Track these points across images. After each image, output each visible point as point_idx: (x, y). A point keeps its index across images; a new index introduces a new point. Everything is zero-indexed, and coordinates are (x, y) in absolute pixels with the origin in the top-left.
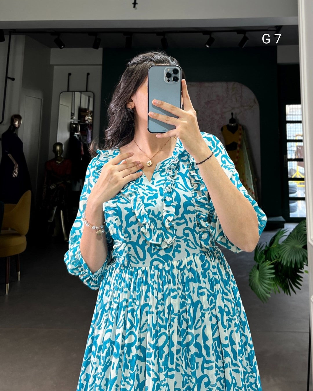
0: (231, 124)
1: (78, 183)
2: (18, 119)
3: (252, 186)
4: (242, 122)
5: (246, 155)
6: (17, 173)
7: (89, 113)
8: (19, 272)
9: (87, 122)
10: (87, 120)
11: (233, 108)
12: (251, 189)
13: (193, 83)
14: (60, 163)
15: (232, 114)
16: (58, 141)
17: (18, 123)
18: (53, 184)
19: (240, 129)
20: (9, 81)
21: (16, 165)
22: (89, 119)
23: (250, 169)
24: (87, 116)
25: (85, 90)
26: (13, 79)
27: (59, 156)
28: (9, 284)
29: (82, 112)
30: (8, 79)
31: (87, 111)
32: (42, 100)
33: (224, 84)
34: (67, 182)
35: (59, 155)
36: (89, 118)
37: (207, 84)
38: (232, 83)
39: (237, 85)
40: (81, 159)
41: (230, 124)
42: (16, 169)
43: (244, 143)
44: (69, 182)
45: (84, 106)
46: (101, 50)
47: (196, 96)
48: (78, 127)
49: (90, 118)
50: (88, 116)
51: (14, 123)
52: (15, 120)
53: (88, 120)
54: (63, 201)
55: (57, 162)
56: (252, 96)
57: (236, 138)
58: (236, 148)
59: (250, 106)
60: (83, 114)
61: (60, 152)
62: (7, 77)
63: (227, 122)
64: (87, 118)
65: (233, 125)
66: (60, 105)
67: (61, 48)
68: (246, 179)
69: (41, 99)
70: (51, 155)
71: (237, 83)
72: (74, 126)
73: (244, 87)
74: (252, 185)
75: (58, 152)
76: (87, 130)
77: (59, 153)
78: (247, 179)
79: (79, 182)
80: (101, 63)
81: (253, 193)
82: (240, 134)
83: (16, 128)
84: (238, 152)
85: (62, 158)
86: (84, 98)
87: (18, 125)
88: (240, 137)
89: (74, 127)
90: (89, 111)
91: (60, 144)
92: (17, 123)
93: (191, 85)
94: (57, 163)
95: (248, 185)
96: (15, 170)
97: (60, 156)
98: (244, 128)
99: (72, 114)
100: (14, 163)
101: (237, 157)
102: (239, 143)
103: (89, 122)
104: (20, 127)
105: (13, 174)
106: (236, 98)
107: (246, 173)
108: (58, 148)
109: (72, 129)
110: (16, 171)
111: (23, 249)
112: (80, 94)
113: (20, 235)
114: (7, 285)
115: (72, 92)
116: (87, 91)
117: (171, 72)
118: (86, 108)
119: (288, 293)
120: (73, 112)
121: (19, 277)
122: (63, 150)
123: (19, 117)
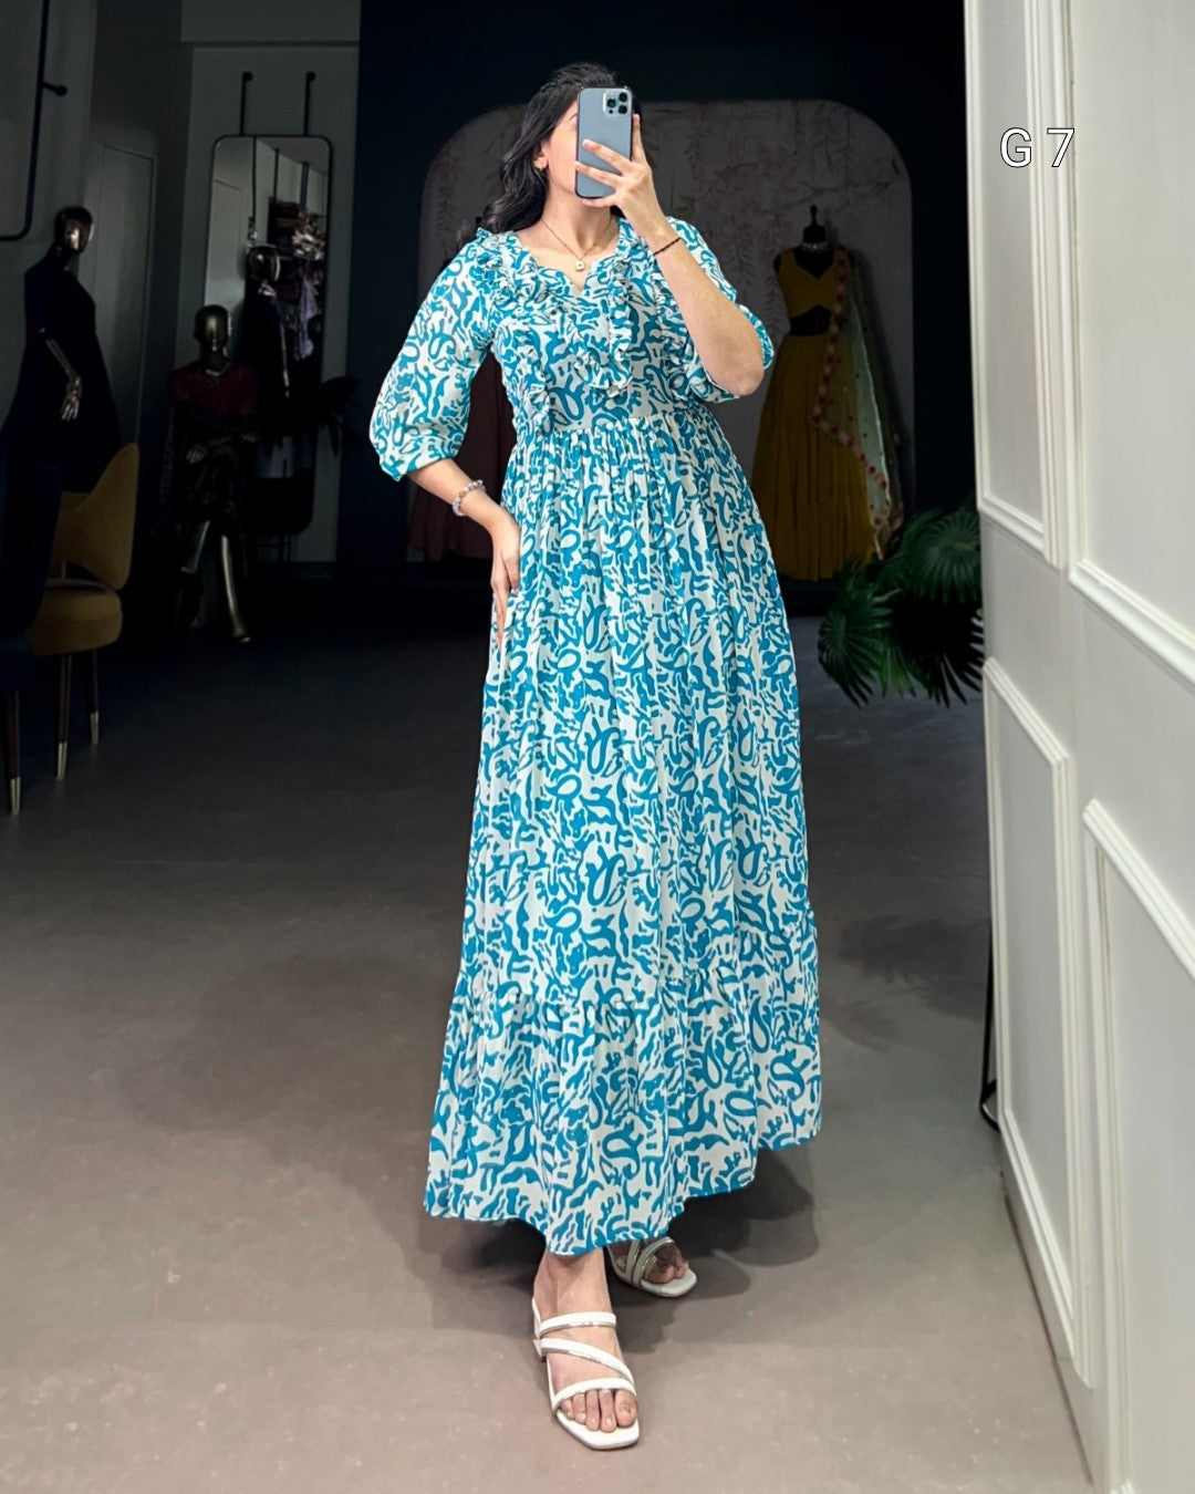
0: (809, 246)
1: (276, 448)
2: (77, 223)
3: (883, 459)
4: (848, 237)
5: (861, 350)
6: (77, 404)
7: (308, 221)
8: (94, 712)
9: (300, 252)
10: (299, 247)
11: (818, 192)
12: (877, 471)
13: (676, 106)
14: (220, 377)
15: (814, 210)
16: (208, 302)
17: (81, 238)
18: (197, 446)
19: (842, 263)
20: (49, 96)
21: (74, 381)
22: (307, 242)
23: (873, 399)
24: (297, 233)
25: (301, 132)
26: (62, 92)
27: (216, 352)
28: (66, 745)
29: (282, 217)
30: (46, 92)
31: (300, 215)
32: (156, 163)
33: (786, 109)
34: (244, 437)
35: (214, 349)
36: (303, 238)
37: (725, 109)
38: (815, 105)
39: (833, 112)
41: (805, 245)
42: (75, 392)
43: (855, 308)
44: (251, 439)
45: (289, 194)
47: (686, 152)
48: (272, 261)
49: (309, 238)
50: (302, 233)
51: (66, 238)
52: (67, 225)
53: (304, 245)
54: (232, 504)
55: (208, 372)
56: (887, 148)
57: (823, 292)
58: (824, 329)
59: (879, 184)
60: (284, 223)
61: (218, 338)
62: (41, 84)
63: (796, 239)
64: (297, 238)
65: (815, 247)
66: (215, 185)
68: (862, 437)
69: (151, 160)
70: (187, 350)
71: (830, 105)
72: (260, 257)
73: (855, 116)
74: (880, 454)
75: (212, 333)
76: (300, 281)
77: (214, 340)
78: (865, 435)
79: (281, 445)
80: (355, 36)
81: (884, 484)
82: (842, 279)
83: (74, 252)
84: (834, 339)
85: (225, 359)
86: (290, 169)
87: (80, 244)
88: (841, 289)
89: (259, 261)
90: (306, 215)
91: (218, 311)
92: (75, 237)
93: (668, 111)
94: (210, 377)
95: (867, 456)
96: (68, 398)
97: (220, 351)
98: (853, 258)
99: (252, 223)
100: (67, 371)
101: (830, 360)
102: (837, 309)
103: (306, 253)
105: (63, 412)
106: (829, 157)
107: (862, 414)
108: (212, 323)
109: (254, 271)
110: (74, 399)
111: (112, 633)
112: (273, 154)
113: (100, 591)
114: (61, 746)
115: (255, 137)
116: (306, 134)
117: (617, 97)
118: (295, 204)
119: (941, 698)
120: (251, 215)
121: (95, 731)
122: (230, 333)
123: (82, 217)
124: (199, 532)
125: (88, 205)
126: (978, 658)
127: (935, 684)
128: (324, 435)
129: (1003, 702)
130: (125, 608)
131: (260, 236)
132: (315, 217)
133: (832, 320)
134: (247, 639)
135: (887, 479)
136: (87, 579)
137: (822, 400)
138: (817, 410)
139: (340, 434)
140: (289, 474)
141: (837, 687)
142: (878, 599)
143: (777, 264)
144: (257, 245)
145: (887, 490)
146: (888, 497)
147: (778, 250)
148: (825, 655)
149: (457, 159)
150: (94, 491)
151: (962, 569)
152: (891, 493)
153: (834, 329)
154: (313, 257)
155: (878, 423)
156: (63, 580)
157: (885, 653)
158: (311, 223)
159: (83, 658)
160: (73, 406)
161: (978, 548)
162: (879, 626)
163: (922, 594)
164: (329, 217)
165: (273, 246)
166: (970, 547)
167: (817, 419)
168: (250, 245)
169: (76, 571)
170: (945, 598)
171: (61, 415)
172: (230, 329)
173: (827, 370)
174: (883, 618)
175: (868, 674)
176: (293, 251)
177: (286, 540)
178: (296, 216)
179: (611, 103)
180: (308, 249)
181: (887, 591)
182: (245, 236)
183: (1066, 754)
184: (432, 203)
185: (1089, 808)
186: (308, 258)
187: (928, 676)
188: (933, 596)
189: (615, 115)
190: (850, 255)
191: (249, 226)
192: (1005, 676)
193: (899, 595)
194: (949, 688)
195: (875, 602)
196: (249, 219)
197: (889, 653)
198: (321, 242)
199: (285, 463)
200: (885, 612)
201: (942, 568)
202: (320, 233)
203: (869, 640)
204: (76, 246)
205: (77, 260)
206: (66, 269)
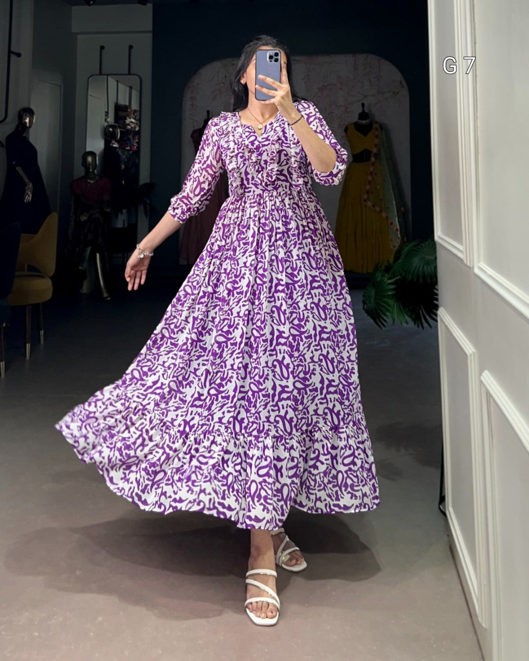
0: (361, 122)
1: (120, 214)
2: (28, 115)
3: (397, 218)
4: (379, 117)
5: (386, 169)
6: (31, 195)
7: (132, 113)
8: (41, 330)
9: (129, 127)
10: (129, 125)
11: (366, 96)
12: (394, 224)
13: (298, 58)
14: (94, 183)
15: (363, 105)
16: (88, 149)
17: (30, 121)
18: (84, 214)
19: (377, 129)
20: (13, 57)
21: (29, 185)
22: (132, 122)
23: (392, 192)
24: (128, 118)
25: (127, 73)
26: (19, 55)
28: (30, 344)
29: (121, 111)
30: (12, 55)
31: (129, 110)
32: (62, 87)
33: (349, 58)
34: (105, 210)
35: (91, 170)
36: (131, 121)
37: (321, 59)
38: (363, 56)
39: (373, 59)
40: (123, 182)
41: (359, 121)
42: (30, 190)
43: (383, 150)
44: (108, 210)
45: (123, 101)
46: (150, 6)
47: (303, 79)
48: (116, 131)
49: (133, 120)
50: (130, 118)
51: (23, 121)
52: (24, 116)
53: (131, 124)
54: (100, 239)
55: (89, 181)
56: (398, 76)
57: (368, 143)
58: (368, 159)
59: (394, 93)
60: (122, 114)
61: (92, 165)
62: (10, 52)
63: (355, 118)
64: (128, 121)
65: (364, 122)
66: (89, 98)
67: (89, 5)
68: (387, 208)
69: (60, 86)
70: (79, 171)
71: (371, 56)
72: (111, 129)
73: (383, 61)
74: (395, 216)
75: (90, 163)
76: (130, 140)
77: (91, 167)
79: (122, 213)
80: (151, 29)
81: (397, 230)
82: (377, 137)
83: (27, 127)
84: (373, 164)
85: (96, 175)
86: (123, 89)
88: (376, 141)
89: (110, 131)
90: (131, 110)
91: (92, 154)
92: (27, 120)
93: (295, 60)
94: (89, 183)
95: (390, 217)
96: (27, 192)
97: (93, 171)
98: (382, 127)
99: (107, 114)
100: (26, 181)
101: (371, 174)
102: (375, 150)
103: (132, 128)
104: (32, 127)
105: (25, 198)
106: (370, 80)
107: (387, 198)
108: (90, 159)
109: (108, 136)
110: (29, 193)
111: (48, 296)
112: (116, 83)
113: (42, 277)
114: (27, 345)
115: (107, 75)
116: (129, 74)
117: (273, 55)
118: (127, 106)
119: (420, 326)
120: (106, 110)
121: (42, 339)
122: (97, 164)
123: (30, 112)
124: (86, 251)
125: (32, 107)
126: (436, 307)
127: (417, 319)
128: (141, 209)
129: (446, 326)
130: (53, 284)
131: (111, 119)
132: (135, 111)
133: (372, 155)
134: (109, 299)
135: (398, 227)
136: (37, 272)
137: (368, 192)
138: (365, 196)
139: (148, 208)
140: (126, 225)
141: (372, 321)
142: (390, 281)
143: (346, 130)
144: (110, 124)
145: (399, 233)
146: (399, 236)
147: (347, 124)
148: (366, 306)
149: (198, 84)
151: (429, 268)
153: (373, 159)
154: (135, 129)
155: (394, 202)
156: (26, 273)
157: (394, 305)
158: (134, 114)
159: (36, 307)
160: (29, 196)
161: (436, 258)
162: (390, 293)
163: (410, 278)
164: (140, 111)
165: (117, 125)
166: (432, 258)
167: (365, 201)
168: (106, 124)
169: (31, 268)
170: (421, 281)
171: (24, 200)
172: (97, 161)
173: (370, 178)
174: (393, 289)
175: (385, 315)
176: (126, 127)
177: (126, 255)
178: (126, 111)
179: (271, 57)
180: (133, 126)
181: (394, 277)
182: (104, 120)
183: (474, 350)
184: (187, 104)
185: (483, 374)
186: (133, 130)
187: (414, 316)
188: (415, 280)
189: (273, 62)
190: (380, 125)
191: (106, 116)
192: (448, 315)
193: (399, 279)
194: (423, 321)
195: (388, 282)
196: (106, 112)
197: (395, 305)
198: (138, 122)
199: (124, 221)
200: (394, 287)
201: (420, 267)
202: (137, 118)
203: (386, 299)
204: (28, 125)
205: (29, 131)
206: (24, 135)
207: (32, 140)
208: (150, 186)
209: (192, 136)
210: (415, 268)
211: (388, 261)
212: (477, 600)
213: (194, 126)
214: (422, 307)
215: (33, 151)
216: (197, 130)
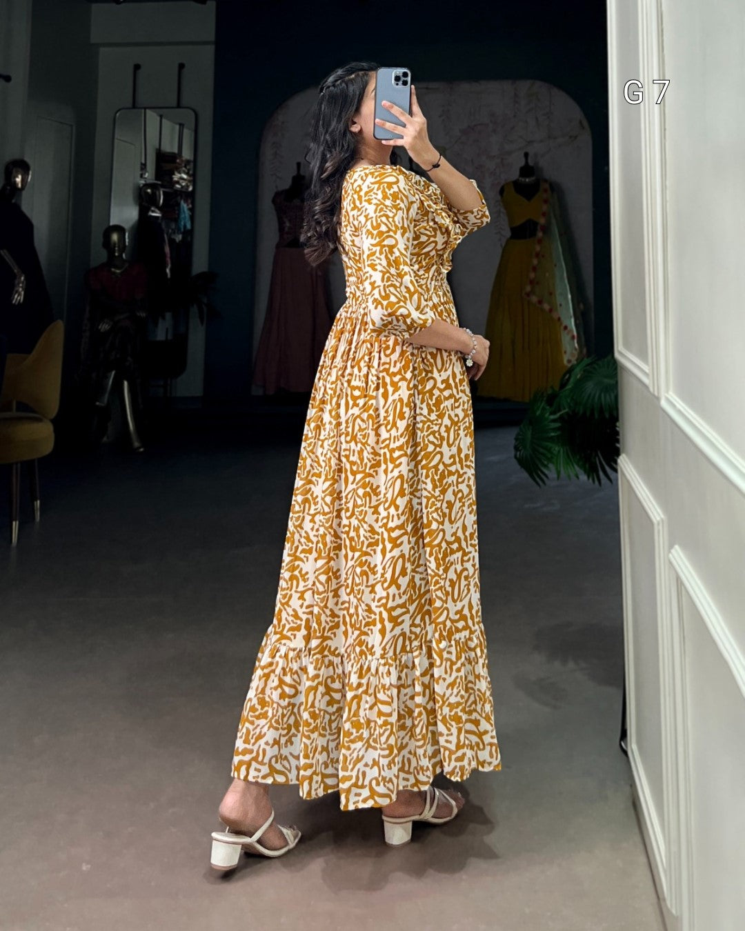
0: (523, 180)
1: (160, 321)
2: (20, 170)
3: (573, 320)
4: (550, 173)
5: (558, 248)
6: (23, 293)
7: (183, 165)
8: (37, 501)
9: (178, 186)
10: (178, 182)
11: (530, 142)
12: (569, 328)
13: (433, 85)
14: (121, 274)
15: (526, 155)
17: (23, 180)
18: (106, 320)
19: (546, 191)
21: (20, 278)
22: (183, 179)
23: (566, 281)
24: (176, 173)
25: (174, 105)
26: (8, 79)
27: (118, 256)
28: (17, 522)
29: (166, 163)
31: (178, 161)
32: (74, 128)
33: (507, 86)
34: (138, 314)
35: (117, 254)
36: (181, 177)
37: (465, 87)
38: (528, 83)
39: (540, 87)
41: (520, 179)
42: (21, 285)
43: (553, 221)
44: (143, 315)
45: (170, 147)
46: (211, 5)
47: (440, 116)
48: (157, 193)
49: (185, 176)
50: (180, 173)
51: (13, 180)
52: (14, 171)
53: (181, 181)
54: (129, 358)
55: (113, 270)
56: (576, 112)
57: (533, 210)
58: (533, 234)
59: (571, 137)
60: (168, 166)
61: (119, 247)
63: (514, 175)
64: (176, 177)
65: (527, 180)
66: (116, 141)
67: (117, 3)
68: (559, 306)
69: (71, 126)
70: (99, 256)
71: (538, 83)
72: (149, 191)
73: (555, 91)
74: (571, 317)
75: (115, 244)
76: (179, 205)
77: (116, 249)
78: (561, 305)
79: (164, 318)
80: (212, 37)
81: (573, 337)
82: (546, 201)
83: (19, 189)
84: (540, 241)
85: (124, 261)
86: (170, 128)
87: (22, 185)
88: (545, 208)
89: (148, 193)
90: (182, 161)
91: (119, 229)
92: (19, 180)
93: (427, 88)
94: (114, 273)
95: (562, 319)
96: (16, 289)
97: (121, 255)
98: (555, 188)
99: (144, 167)
100: (16, 271)
101: (537, 255)
102: (542, 221)
103: (182, 187)
104: (26, 189)
105: (14, 299)
106: (537, 119)
107: (558, 291)
108: (115, 237)
109: (144, 200)
110: (21, 289)
111: (48, 447)
112: (158, 118)
113: (38, 420)
114: (14, 523)
115: (145, 108)
116: (179, 106)
117: (401, 75)
118: (174, 153)
119: (597, 482)
120: (143, 162)
121: (38, 514)
122: (127, 244)
123: (23, 167)
124: (107, 378)
125: (27, 159)
126: (617, 453)
127: (592, 471)
128: (194, 310)
129: (628, 481)
130: (56, 431)
131: (149, 175)
132: (188, 162)
133: (539, 228)
134: (142, 450)
135: (575, 333)
136: (29, 411)
137: (531, 282)
138: (528, 288)
139: (205, 309)
140: (170, 337)
141: (526, 475)
142: (552, 417)
143: (502, 192)
144: (148, 182)
145: (576, 341)
146: (576, 345)
147: (503, 183)
148: (518, 453)
149: (283, 123)
150: (34, 352)
151: (608, 397)
152: (577, 342)
153: (540, 234)
154: (187, 189)
155: (570, 296)
156: (14, 413)
157: (559, 452)
158: (185, 167)
159: (28, 466)
160: (19, 295)
161: (617, 382)
162: (553, 434)
163: (581, 412)
164: (195, 161)
165: (159, 183)
166: (612, 382)
167: (528, 295)
168: (142, 182)
169: (23, 407)
170: (596, 416)
171: (12, 301)
172: (127, 240)
173: (535, 262)
174: (558, 429)
175: (546, 466)
176: (173, 186)
177: (169, 382)
178: (174, 162)
179: (397, 79)
180: (184, 184)
181: (560, 411)
182: (139, 176)
183: (662, 516)
184: (267, 152)
185: (673, 551)
186: (184, 190)
187: (587, 466)
188: (588, 413)
189: (400, 86)
190: (551, 185)
191: (142, 169)
192: (631, 466)
193: (567, 413)
194: (601, 474)
195: (551, 419)
196: (142, 164)
197: (562, 452)
198: (191, 178)
199: (167, 329)
200: (557, 425)
201: (595, 395)
202: (191, 172)
203: (547, 444)
204: (20, 186)
205: (20, 195)
206: (13, 201)
207: (25, 208)
208: (208, 278)
209: (274, 201)
210: (589, 397)
211: (552, 387)
212: (665, 871)
213: (277, 187)
214: (599, 453)
215: (27, 225)
216: (282, 191)
